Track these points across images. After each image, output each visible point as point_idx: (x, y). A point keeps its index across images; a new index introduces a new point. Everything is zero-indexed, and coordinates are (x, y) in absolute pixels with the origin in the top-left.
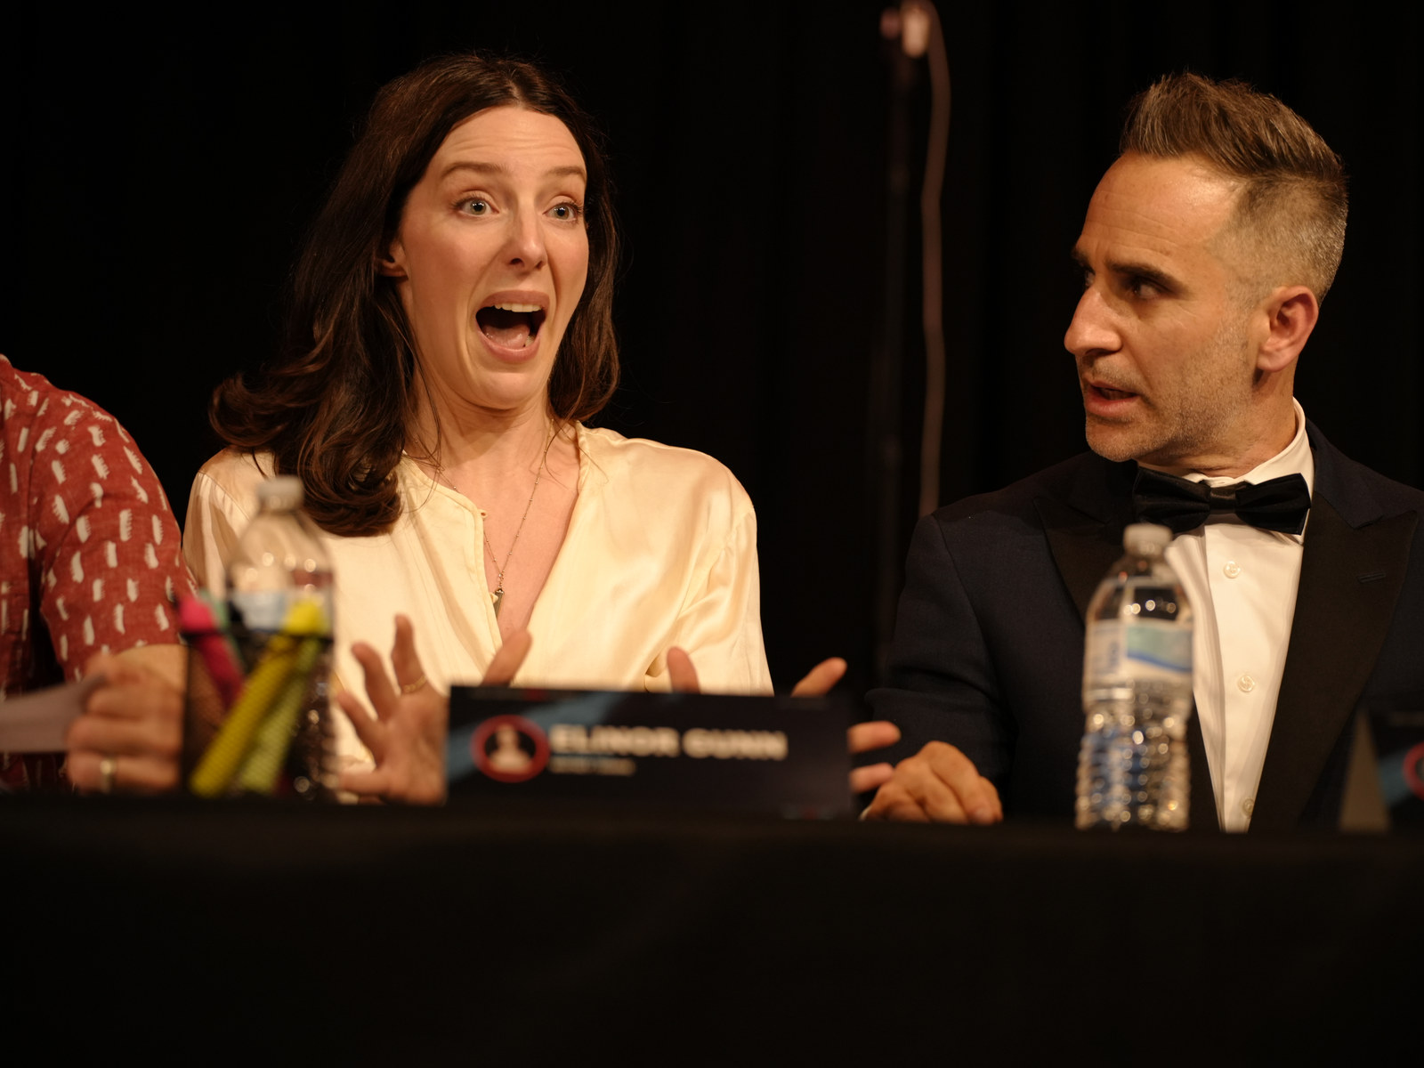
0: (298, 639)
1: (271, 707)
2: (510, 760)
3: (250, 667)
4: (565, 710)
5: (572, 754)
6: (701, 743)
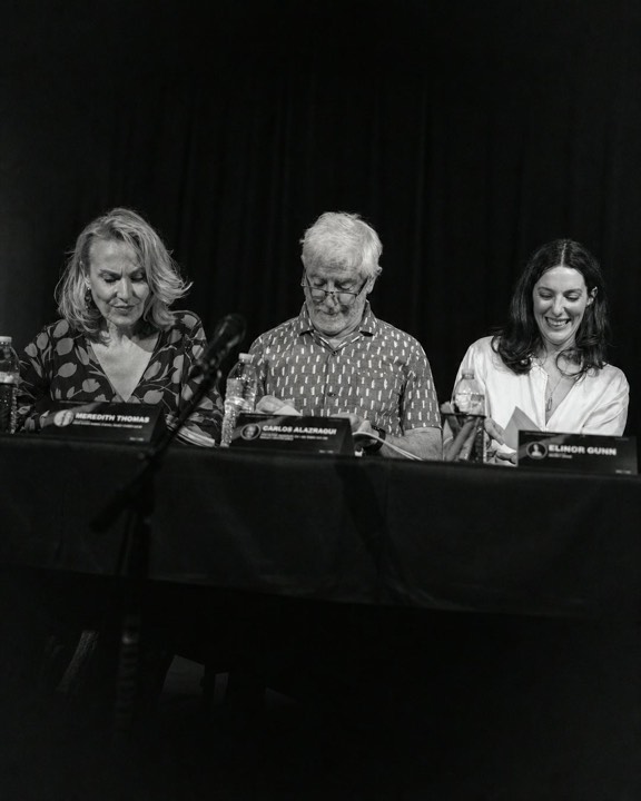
0: (475, 417)
2: (536, 454)
4: (553, 440)
5: (555, 452)
6: (591, 450)
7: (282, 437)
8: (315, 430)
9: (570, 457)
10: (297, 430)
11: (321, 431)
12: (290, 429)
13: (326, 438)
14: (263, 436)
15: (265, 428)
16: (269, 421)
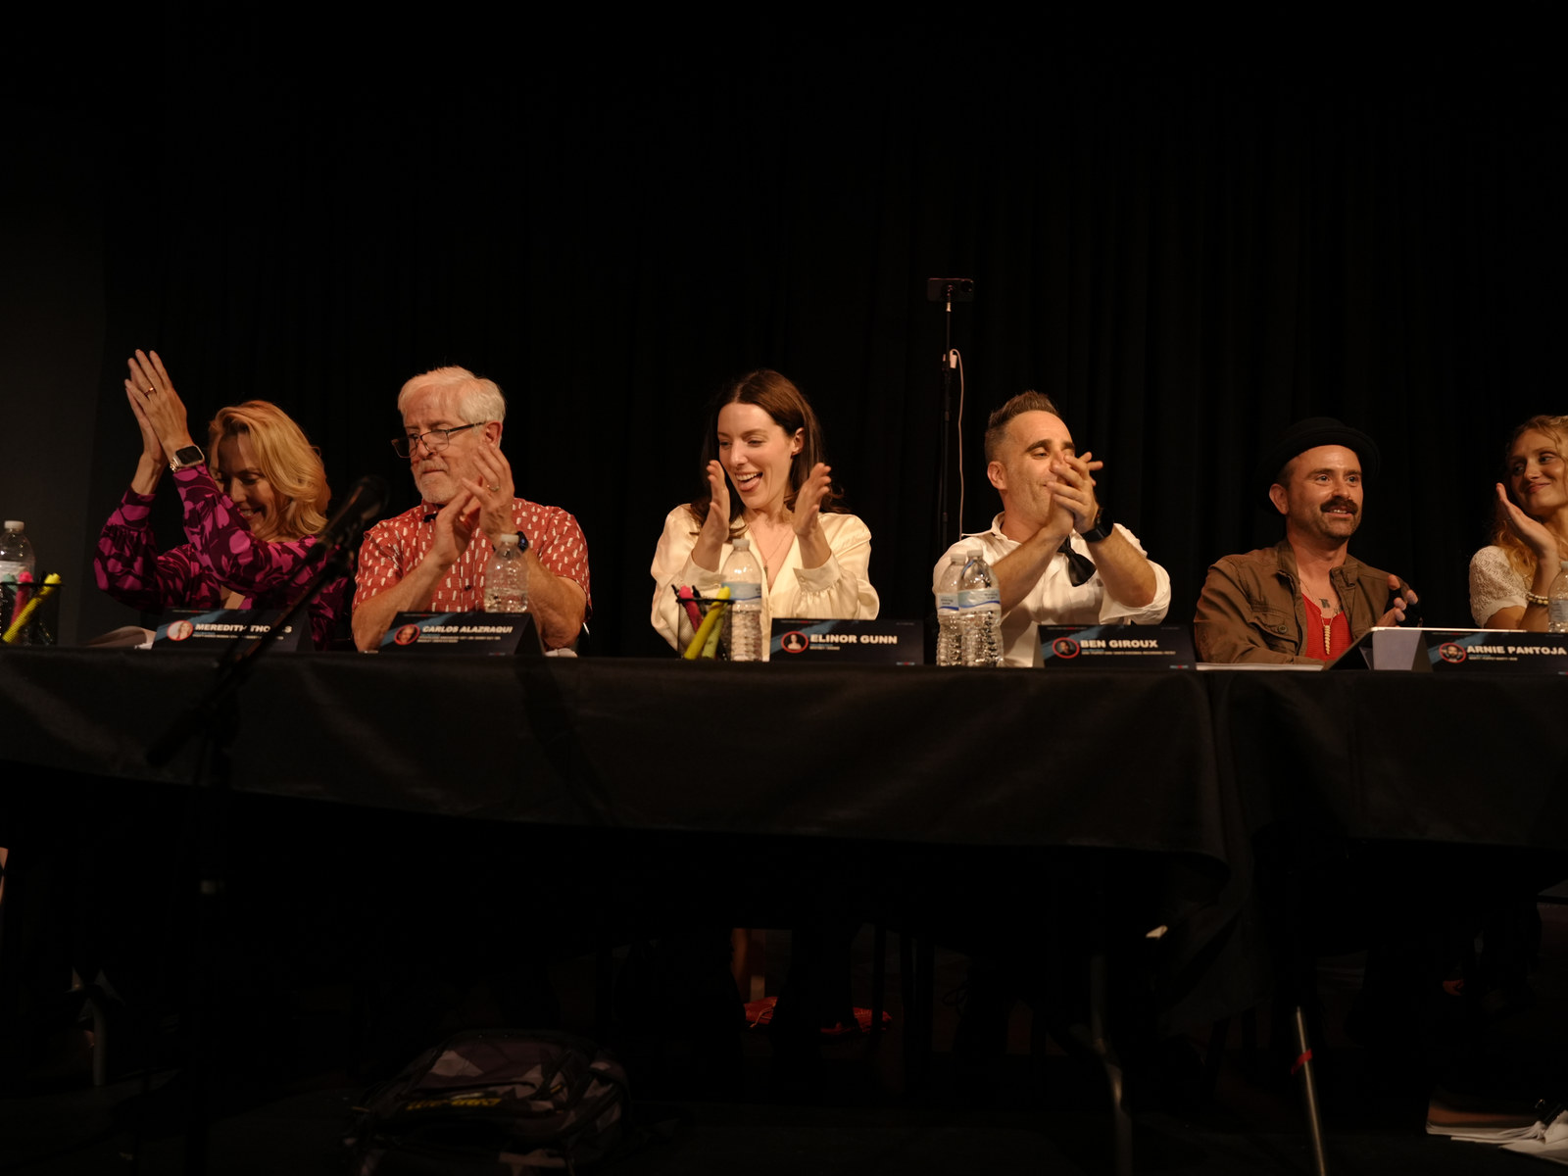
0: (723, 601)
1: (713, 627)
2: (794, 646)
3: (705, 613)
4: (815, 628)
5: (818, 643)
6: (865, 639)
7: (444, 639)
8: (487, 629)
9: (837, 648)
10: (464, 629)
11: (493, 630)
12: (455, 629)
13: (498, 638)
14: (422, 640)
15: (424, 630)
16: (431, 621)
